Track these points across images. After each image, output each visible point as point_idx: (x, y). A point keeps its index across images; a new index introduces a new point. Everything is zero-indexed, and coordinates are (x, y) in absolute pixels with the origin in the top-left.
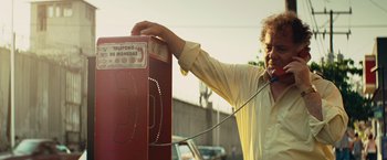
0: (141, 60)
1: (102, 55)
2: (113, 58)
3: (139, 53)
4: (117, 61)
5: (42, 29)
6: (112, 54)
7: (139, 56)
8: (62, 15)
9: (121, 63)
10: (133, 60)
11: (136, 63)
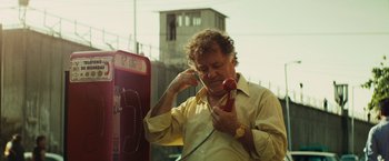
0: (107, 74)
1: (75, 69)
2: (84, 72)
3: (106, 67)
4: (87, 74)
5: (171, 39)
6: (83, 68)
7: (106, 70)
8: (191, 24)
9: (90, 76)
10: (100, 74)
11: (103, 76)
